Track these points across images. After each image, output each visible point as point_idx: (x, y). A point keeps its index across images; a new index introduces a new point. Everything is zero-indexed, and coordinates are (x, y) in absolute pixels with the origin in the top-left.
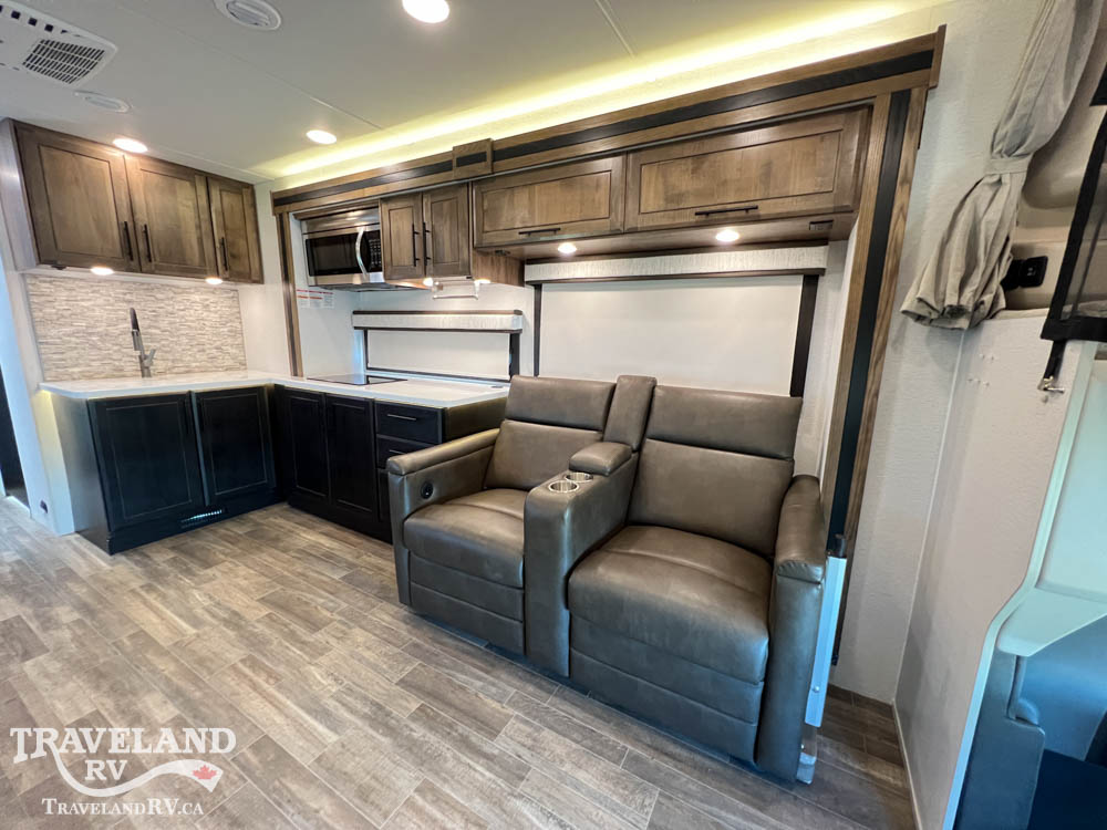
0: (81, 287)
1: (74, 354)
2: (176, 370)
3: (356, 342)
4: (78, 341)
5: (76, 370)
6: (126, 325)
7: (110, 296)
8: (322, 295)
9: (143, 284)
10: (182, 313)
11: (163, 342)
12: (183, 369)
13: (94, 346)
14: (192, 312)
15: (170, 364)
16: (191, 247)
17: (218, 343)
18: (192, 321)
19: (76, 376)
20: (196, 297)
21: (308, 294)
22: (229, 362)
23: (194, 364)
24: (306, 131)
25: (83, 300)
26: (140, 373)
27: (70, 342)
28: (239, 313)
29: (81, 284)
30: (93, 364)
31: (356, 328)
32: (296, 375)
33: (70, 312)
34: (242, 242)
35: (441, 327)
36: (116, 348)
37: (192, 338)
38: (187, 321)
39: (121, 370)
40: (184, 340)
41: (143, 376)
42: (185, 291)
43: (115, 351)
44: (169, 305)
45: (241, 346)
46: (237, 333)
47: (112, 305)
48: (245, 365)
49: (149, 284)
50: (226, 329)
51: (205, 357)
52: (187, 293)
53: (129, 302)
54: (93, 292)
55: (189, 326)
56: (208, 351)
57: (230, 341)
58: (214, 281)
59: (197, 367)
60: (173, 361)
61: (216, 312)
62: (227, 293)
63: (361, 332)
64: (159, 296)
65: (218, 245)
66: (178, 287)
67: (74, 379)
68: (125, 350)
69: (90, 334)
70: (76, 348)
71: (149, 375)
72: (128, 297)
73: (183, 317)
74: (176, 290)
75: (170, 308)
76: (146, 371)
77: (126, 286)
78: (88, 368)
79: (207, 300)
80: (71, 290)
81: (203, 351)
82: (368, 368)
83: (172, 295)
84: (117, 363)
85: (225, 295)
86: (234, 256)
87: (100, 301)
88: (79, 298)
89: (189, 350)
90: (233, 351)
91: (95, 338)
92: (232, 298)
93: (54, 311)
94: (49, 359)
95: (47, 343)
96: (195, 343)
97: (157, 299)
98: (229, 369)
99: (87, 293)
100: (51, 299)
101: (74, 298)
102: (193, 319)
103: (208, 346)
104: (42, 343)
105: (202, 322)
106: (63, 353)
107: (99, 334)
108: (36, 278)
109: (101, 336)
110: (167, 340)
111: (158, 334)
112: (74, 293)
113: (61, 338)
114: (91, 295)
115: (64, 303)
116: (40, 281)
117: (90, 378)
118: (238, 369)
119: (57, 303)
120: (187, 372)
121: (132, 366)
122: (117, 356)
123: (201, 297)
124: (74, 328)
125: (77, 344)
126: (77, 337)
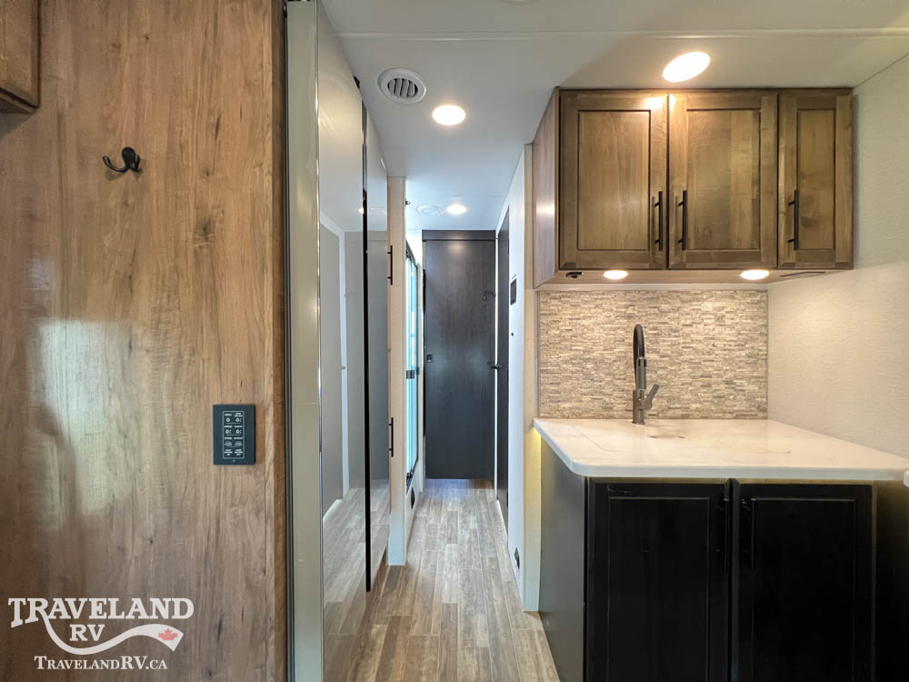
2: (671, 412)
4: (573, 369)
5: (567, 405)
6: (623, 349)
7: (612, 310)
9: (648, 292)
10: (687, 330)
11: (661, 372)
13: (588, 376)
14: (701, 327)
15: (665, 403)
17: (729, 375)
20: (709, 306)
22: (741, 406)
23: (694, 406)
25: (584, 318)
26: (631, 414)
27: (566, 370)
28: (766, 326)
29: (586, 297)
30: (585, 398)
33: (571, 333)
36: (608, 379)
37: (695, 365)
38: (692, 341)
40: (686, 369)
41: (634, 422)
42: (696, 298)
43: (607, 383)
44: (671, 319)
45: (763, 381)
46: (759, 359)
47: (612, 322)
48: (765, 411)
49: (655, 292)
51: (709, 396)
52: (698, 300)
53: (630, 317)
54: (596, 307)
55: (695, 349)
56: (714, 387)
57: (746, 371)
58: (755, 275)
61: (732, 327)
62: (751, 295)
64: (664, 307)
66: (687, 293)
67: (563, 417)
68: (617, 382)
69: (586, 360)
70: (571, 378)
71: (642, 422)
72: (630, 311)
73: (688, 335)
74: (685, 297)
75: (674, 324)
76: (639, 414)
77: (629, 296)
78: (575, 404)
79: (723, 308)
80: (576, 306)
81: (709, 386)
83: (679, 305)
84: (607, 399)
85: (749, 300)
87: (601, 318)
88: (582, 315)
89: (690, 384)
90: (750, 388)
91: (589, 366)
92: (759, 302)
93: (558, 332)
94: (545, 390)
95: (546, 371)
96: (699, 373)
97: (662, 312)
98: (740, 416)
99: (590, 309)
100: (556, 318)
101: (576, 317)
102: (700, 337)
103: (714, 379)
104: (542, 371)
105: (712, 342)
106: (559, 384)
107: (595, 361)
108: (549, 294)
109: (596, 363)
110: (664, 368)
111: (656, 361)
112: (578, 310)
113: (559, 366)
114: (593, 311)
115: (567, 323)
116: (551, 299)
117: (579, 416)
118: (754, 417)
119: (561, 324)
120: (684, 417)
121: (622, 404)
122: (607, 390)
123: (718, 304)
124: (572, 353)
125: (572, 372)
126: (573, 364)
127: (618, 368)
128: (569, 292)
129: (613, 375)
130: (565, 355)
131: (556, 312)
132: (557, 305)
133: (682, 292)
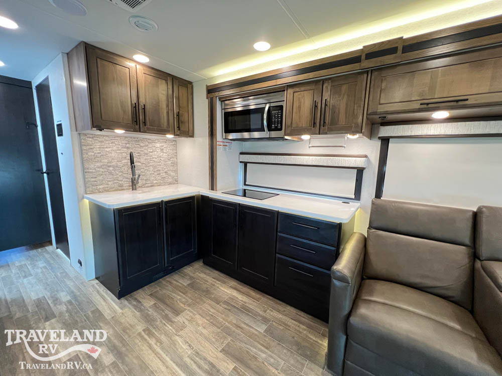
0: (107, 140)
1: (101, 178)
2: (147, 185)
3: (240, 170)
4: (103, 170)
5: (101, 187)
6: (126, 161)
7: (120, 145)
8: (228, 144)
9: (135, 138)
10: (151, 154)
11: (142, 170)
12: (150, 185)
13: (111, 173)
14: (156, 153)
15: (144, 182)
16: (164, 117)
17: (166, 170)
18: (156, 158)
19: (101, 190)
20: (158, 145)
21: (222, 144)
22: (170, 180)
23: (155, 182)
24: (254, 44)
25: (107, 147)
26: (131, 187)
27: (99, 171)
28: (176, 153)
29: (107, 138)
30: (110, 183)
31: (241, 162)
32: (212, 189)
33: (100, 154)
34: (186, 114)
35: (305, 164)
36: (120, 174)
37: (155, 167)
38: (153, 158)
39: (122, 186)
40: (152, 169)
41: (133, 190)
42: (153, 141)
43: (120, 176)
44: (146, 149)
45: (176, 171)
46: (175, 164)
47: (120, 150)
48: (177, 181)
49: (138, 138)
50: (170, 162)
51: (160, 178)
52: (154, 143)
53: (128, 148)
54: (112, 143)
55: (154, 161)
56: (162, 174)
57: (171, 168)
58: (170, 136)
59: (156, 183)
60: (146, 180)
61: (166, 153)
62: (172, 142)
63: (242, 165)
64: (142, 144)
65: (175, 116)
67: (100, 192)
68: (124, 175)
69: (109, 166)
70: (102, 174)
71: (136, 189)
72: (128, 145)
73: (151, 156)
74: (150, 141)
75: (146, 151)
76: (134, 187)
77: (128, 139)
78: (106, 186)
79: (163, 146)
80: (102, 142)
81: (160, 174)
82: (245, 184)
83: (147, 144)
84: (120, 182)
85: (171, 143)
86: (182, 122)
87: (115, 148)
88: (105, 146)
89: (153, 174)
90: (173, 174)
91: (111, 169)
92: (174, 145)
93: (93, 154)
94: (89, 181)
95: (88, 172)
96: (156, 170)
97: (141, 146)
98: (170, 184)
99: (109, 143)
100: (92, 147)
101: (103, 147)
102: (156, 157)
103: (161, 172)
104: (86, 172)
105: (160, 158)
106: (96, 177)
107: (113, 166)
108: (86, 135)
109: (114, 168)
110: (143, 168)
111: (139, 166)
112: (103, 144)
113: (95, 169)
114: (111, 144)
115: (98, 150)
116: (88, 138)
117: (108, 191)
118: (174, 184)
119: (95, 150)
120: (152, 186)
121: (127, 183)
122: (120, 178)
123: (161, 145)
124: (102, 163)
125: (103, 172)
126: (103, 168)
127: (124, 169)
128: (98, 135)
129: (122, 172)
130: (99, 164)
131: (91, 144)
132: (91, 141)
133: (149, 139)
